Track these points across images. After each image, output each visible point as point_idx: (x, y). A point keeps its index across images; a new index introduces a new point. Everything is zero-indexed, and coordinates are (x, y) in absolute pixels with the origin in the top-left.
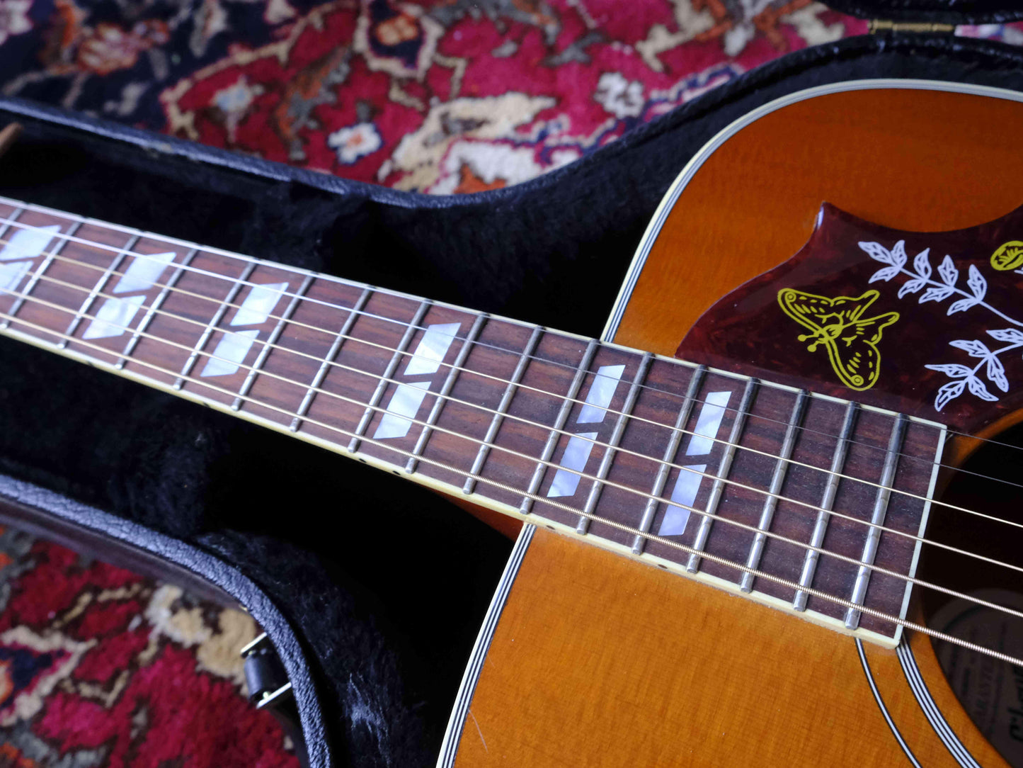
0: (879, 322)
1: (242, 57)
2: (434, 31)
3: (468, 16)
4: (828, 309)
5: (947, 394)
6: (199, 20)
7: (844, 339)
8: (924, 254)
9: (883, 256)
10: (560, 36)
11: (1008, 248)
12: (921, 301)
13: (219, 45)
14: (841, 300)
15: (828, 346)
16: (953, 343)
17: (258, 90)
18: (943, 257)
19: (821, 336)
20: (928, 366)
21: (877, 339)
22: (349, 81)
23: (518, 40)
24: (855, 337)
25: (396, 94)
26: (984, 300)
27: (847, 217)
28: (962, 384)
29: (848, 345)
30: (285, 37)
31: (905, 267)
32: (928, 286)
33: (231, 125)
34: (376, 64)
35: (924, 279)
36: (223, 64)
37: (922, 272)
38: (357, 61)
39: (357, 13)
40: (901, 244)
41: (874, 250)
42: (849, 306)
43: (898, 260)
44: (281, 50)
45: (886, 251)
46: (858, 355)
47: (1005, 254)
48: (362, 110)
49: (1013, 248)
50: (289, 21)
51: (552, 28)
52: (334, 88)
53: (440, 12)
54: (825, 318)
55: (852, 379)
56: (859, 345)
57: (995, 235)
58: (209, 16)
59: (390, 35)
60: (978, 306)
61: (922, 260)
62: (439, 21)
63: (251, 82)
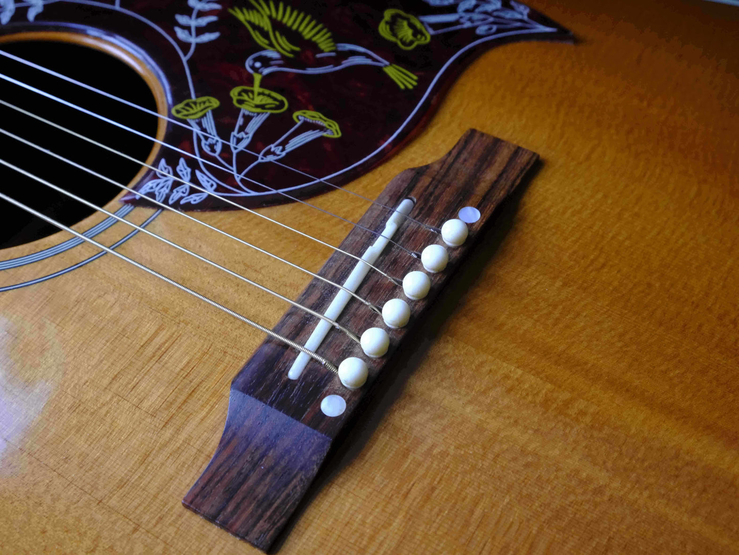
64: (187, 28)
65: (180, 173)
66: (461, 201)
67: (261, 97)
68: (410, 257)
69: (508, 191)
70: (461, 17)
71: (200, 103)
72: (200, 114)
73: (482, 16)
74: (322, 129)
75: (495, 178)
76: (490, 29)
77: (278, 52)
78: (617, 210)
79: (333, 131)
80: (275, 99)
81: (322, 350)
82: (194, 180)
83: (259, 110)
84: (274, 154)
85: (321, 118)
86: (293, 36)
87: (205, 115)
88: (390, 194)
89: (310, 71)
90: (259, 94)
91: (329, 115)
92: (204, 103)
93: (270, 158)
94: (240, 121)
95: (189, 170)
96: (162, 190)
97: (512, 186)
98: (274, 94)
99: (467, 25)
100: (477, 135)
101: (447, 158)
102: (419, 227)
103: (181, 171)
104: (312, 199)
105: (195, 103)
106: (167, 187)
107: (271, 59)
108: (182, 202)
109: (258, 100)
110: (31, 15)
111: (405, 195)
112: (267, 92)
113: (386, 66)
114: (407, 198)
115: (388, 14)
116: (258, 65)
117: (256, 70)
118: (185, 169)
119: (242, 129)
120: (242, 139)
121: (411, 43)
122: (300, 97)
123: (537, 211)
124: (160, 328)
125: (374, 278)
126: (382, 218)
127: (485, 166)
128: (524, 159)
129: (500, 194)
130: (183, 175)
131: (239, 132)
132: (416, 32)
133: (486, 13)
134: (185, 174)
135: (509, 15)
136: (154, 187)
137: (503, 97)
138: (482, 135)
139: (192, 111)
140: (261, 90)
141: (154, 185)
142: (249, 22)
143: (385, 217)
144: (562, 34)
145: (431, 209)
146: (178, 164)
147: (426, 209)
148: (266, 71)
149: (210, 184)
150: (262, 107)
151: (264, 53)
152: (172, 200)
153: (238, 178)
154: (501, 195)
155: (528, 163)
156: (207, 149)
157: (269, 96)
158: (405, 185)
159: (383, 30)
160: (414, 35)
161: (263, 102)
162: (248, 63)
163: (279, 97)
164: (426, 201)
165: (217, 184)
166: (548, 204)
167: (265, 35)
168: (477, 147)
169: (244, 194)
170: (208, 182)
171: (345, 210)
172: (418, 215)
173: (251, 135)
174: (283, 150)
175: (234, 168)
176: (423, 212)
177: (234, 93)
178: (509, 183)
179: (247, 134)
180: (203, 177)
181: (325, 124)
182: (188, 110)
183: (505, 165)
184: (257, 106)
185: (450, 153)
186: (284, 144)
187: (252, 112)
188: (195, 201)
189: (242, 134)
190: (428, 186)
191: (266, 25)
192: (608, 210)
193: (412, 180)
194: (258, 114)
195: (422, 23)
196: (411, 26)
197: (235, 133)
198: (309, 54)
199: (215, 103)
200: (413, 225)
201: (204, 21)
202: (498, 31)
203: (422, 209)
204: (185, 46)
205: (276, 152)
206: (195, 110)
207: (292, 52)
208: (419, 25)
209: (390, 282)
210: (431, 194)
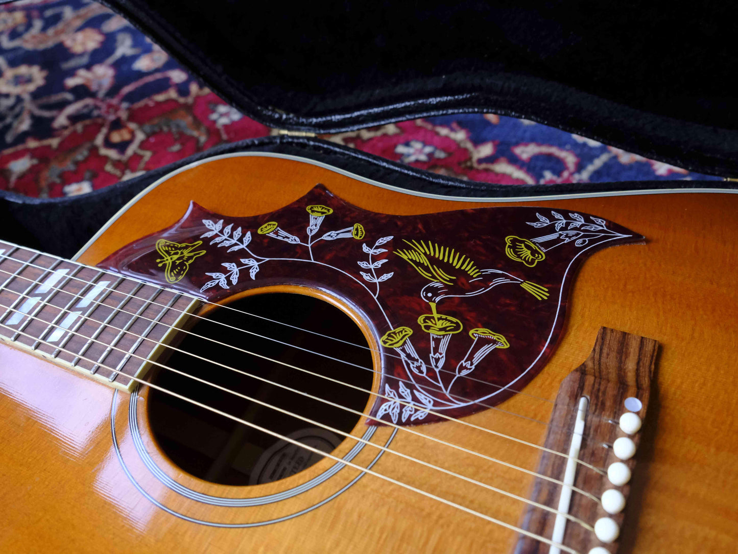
0: (195, 255)
1: (32, 144)
2: (140, 136)
3: (161, 130)
4: (176, 248)
5: (210, 284)
6: (15, 124)
7: (176, 261)
8: (230, 227)
9: (211, 226)
10: (206, 142)
11: (268, 225)
12: (219, 246)
13: (22, 137)
14: (184, 245)
15: (168, 265)
16: (223, 264)
17: (35, 162)
18: (238, 227)
19: (167, 260)
20: (207, 274)
21: (190, 262)
22: (86, 160)
23: (182, 144)
24: (182, 261)
25: (109, 168)
26: (247, 247)
27: (201, 208)
28: (217, 281)
29: (177, 264)
30: (58, 136)
31: (220, 232)
32: (226, 240)
33: (13, 179)
34: (104, 152)
35: (226, 236)
36: (20, 147)
37: (225, 234)
38: (94, 150)
39: (102, 125)
40: (222, 221)
41: (209, 224)
42: (186, 247)
43: (217, 229)
44: (54, 142)
45: (213, 224)
46: (179, 268)
47: (266, 227)
48: (87, 174)
49: (271, 225)
50: (65, 128)
51: (203, 139)
52: (77, 163)
53: (147, 128)
54: (173, 252)
55: (170, 278)
56: (182, 265)
57: (265, 219)
58: (21, 122)
59: (116, 137)
60: (243, 249)
61: (228, 229)
62: (144, 132)
63: (32, 157)
64: (368, 271)
65: (403, 394)
66: (622, 393)
67: (441, 321)
68: (603, 448)
69: (649, 377)
70: (561, 235)
71: (399, 333)
72: (401, 342)
73: (575, 232)
74: (495, 342)
75: (635, 367)
76: (584, 241)
77: (442, 283)
78: (731, 379)
79: (503, 343)
80: (452, 322)
81: (567, 541)
82: (415, 399)
83: (443, 333)
84: (466, 368)
85: (490, 333)
86: (448, 268)
87: (405, 342)
88: (569, 394)
89: (469, 295)
90: (439, 319)
91: (496, 330)
92: (401, 332)
93: (464, 373)
94: (432, 344)
95: (409, 391)
96: (394, 411)
97: (650, 371)
98: (449, 318)
99: (567, 240)
100: (609, 332)
101: (594, 355)
102: (600, 421)
103: (403, 392)
104: (506, 402)
105: (394, 333)
106: (397, 408)
107: (437, 289)
108: (412, 419)
109: (440, 324)
110: (253, 275)
111: (579, 395)
112: (444, 317)
113: (522, 282)
114: (582, 396)
115: (508, 239)
116: (430, 295)
117: (430, 299)
118: (406, 391)
119: (436, 350)
120: (439, 358)
121: (533, 261)
122: (468, 318)
123: (673, 389)
124: (430, 532)
125: (583, 472)
126: (569, 417)
127: (623, 358)
128: (649, 347)
129: (645, 381)
130: (405, 395)
131: (434, 354)
132: (534, 252)
133: (575, 229)
134: (407, 395)
135: (593, 228)
136: (387, 409)
137: (613, 295)
138: (612, 331)
139: (395, 341)
140: (439, 316)
141: (387, 407)
142: (412, 260)
143: (572, 416)
144: (637, 238)
145: (603, 404)
146: (399, 387)
147: (599, 404)
148: (438, 299)
149: (428, 400)
150: (444, 329)
151: (431, 285)
152: (404, 418)
153: (447, 393)
154: (647, 381)
155: (654, 350)
156: (416, 371)
157: (446, 319)
158: (577, 385)
159: (509, 252)
160: (533, 254)
161: (444, 326)
162: (422, 294)
163: (455, 320)
164: (597, 397)
165: (433, 400)
166: (679, 381)
167: (427, 269)
168: (612, 342)
169: (456, 406)
170: (426, 399)
171: (533, 407)
172: (595, 410)
173: (444, 355)
174: (472, 364)
175: (441, 385)
176: (598, 407)
177: (420, 320)
178: (647, 370)
179: (441, 354)
180: (421, 396)
181: (495, 338)
182: (392, 341)
183: (638, 355)
184: (441, 330)
185: (594, 350)
186: (471, 358)
187: (439, 335)
188: (421, 416)
189: (437, 355)
190: (594, 385)
191: (424, 260)
192: (724, 380)
193: (580, 381)
194: (444, 336)
195: (534, 243)
196: (528, 247)
197: (432, 355)
198: (463, 280)
199: (410, 332)
200: (595, 420)
201: (379, 264)
202: (591, 242)
203: (596, 405)
204: (372, 286)
205: (467, 368)
206: (397, 340)
207: (451, 281)
208: (533, 246)
209: (597, 473)
210: (599, 390)
